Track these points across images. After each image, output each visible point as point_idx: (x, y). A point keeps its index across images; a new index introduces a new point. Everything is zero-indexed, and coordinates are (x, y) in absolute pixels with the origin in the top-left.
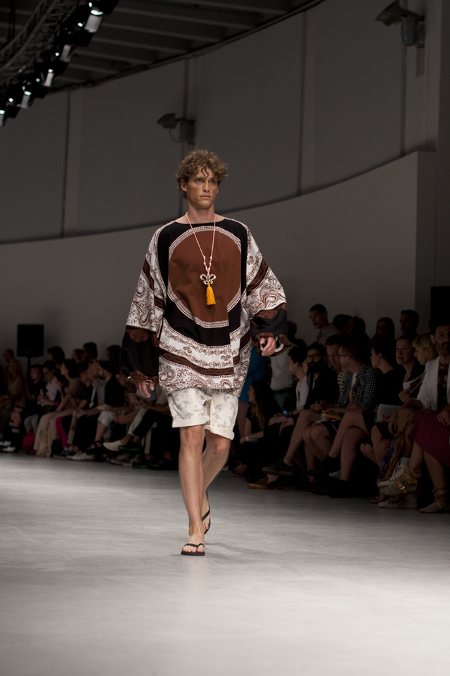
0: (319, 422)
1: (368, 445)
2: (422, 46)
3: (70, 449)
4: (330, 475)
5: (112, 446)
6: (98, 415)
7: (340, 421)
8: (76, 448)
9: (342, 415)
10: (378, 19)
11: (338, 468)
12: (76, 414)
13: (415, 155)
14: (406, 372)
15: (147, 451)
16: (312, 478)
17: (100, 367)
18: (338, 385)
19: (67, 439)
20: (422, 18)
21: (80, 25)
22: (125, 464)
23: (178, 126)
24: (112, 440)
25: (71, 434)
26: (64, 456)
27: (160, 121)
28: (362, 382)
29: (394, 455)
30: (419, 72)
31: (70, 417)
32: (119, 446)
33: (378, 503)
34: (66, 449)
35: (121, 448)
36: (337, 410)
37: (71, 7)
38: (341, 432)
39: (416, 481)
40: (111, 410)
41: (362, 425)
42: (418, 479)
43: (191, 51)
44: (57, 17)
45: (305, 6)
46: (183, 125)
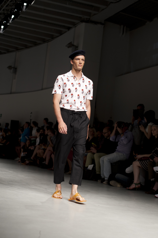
0: (41, 148)
4: (43, 163)
7: (47, 149)
9: (47, 147)
10: (66, 46)
11: (45, 161)
20: (78, 47)
23: (12, 69)
27: (8, 67)
38: (46, 151)
41: (52, 150)
43: (17, 50)
45: (48, 41)
46: (14, 69)
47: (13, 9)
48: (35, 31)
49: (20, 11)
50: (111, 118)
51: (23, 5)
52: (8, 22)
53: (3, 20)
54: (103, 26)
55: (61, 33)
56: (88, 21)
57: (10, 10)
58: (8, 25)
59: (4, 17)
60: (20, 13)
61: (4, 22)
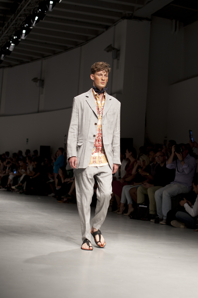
2: (119, 60)
5: (13, 187)
6: (9, 175)
10: (105, 50)
13: (115, 95)
15: (24, 188)
20: (119, 50)
21: (7, 48)
22: (18, 192)
23: (39, 82)
27: (33, 80)
30: (118, 68)
37: (5, 42)
43: (44, 57)
45: (81, 45)
46: (40, 81)
47: (36, 9)
48: (65, 33)
49: (45, 11)
50: (166, 137)
51: (49, 4)
52: (30, 25)
53: (24, 23)
54: (150, 22)
55: (97, 34)
56: (130, 17)
57: (32, 10)
58: (31, 29)
59: (25, 19)
60: (46, 13)
61: (26, 26)
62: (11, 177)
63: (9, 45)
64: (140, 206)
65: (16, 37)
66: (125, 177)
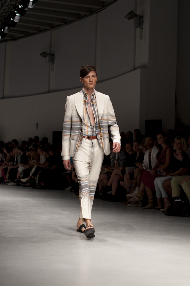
0: (104, 173)
1: (123, 182)
2: (142, 28)
3: (7, 181)
4: (108, 193)
5: (24, 180)
6: (18, 168)
7: (112, 172)
8: (9, 180)
9: (113, 170)
10: (125, 17)
11: (111, 190)
12: (10, 168)
13: (139, 69)
14: (137, 154)
15: (37, 182)
16: (101, 193)
17: (19, 150)
18: (110, 158)
19: (6, 177)
20: (142, 17)
21: (12, 19)
23: (48, 56)
24: (23, 178)
25: (8, 175)
26: (5, 183)
27: (41, 55)
28: (120, 157)
29: (133, 186)
30: (141, 37)
31: (7, 169)
32: (26, 180)
33: (127, 204)
34: (5, 181)
35: (27, 181)
36: (111, 168)
37: (8, 12)
38: (112, 177)
39: (142, 196)
40: (23, 166)
41: (121, 174)
42: (143, 195)
43: (53, 28)
44: (2, 16)
45: (96, 11)
62: (21, 169)
63: (14, 16)
64: (176, 200)
65: (22, 6)
66: (157, 166)
